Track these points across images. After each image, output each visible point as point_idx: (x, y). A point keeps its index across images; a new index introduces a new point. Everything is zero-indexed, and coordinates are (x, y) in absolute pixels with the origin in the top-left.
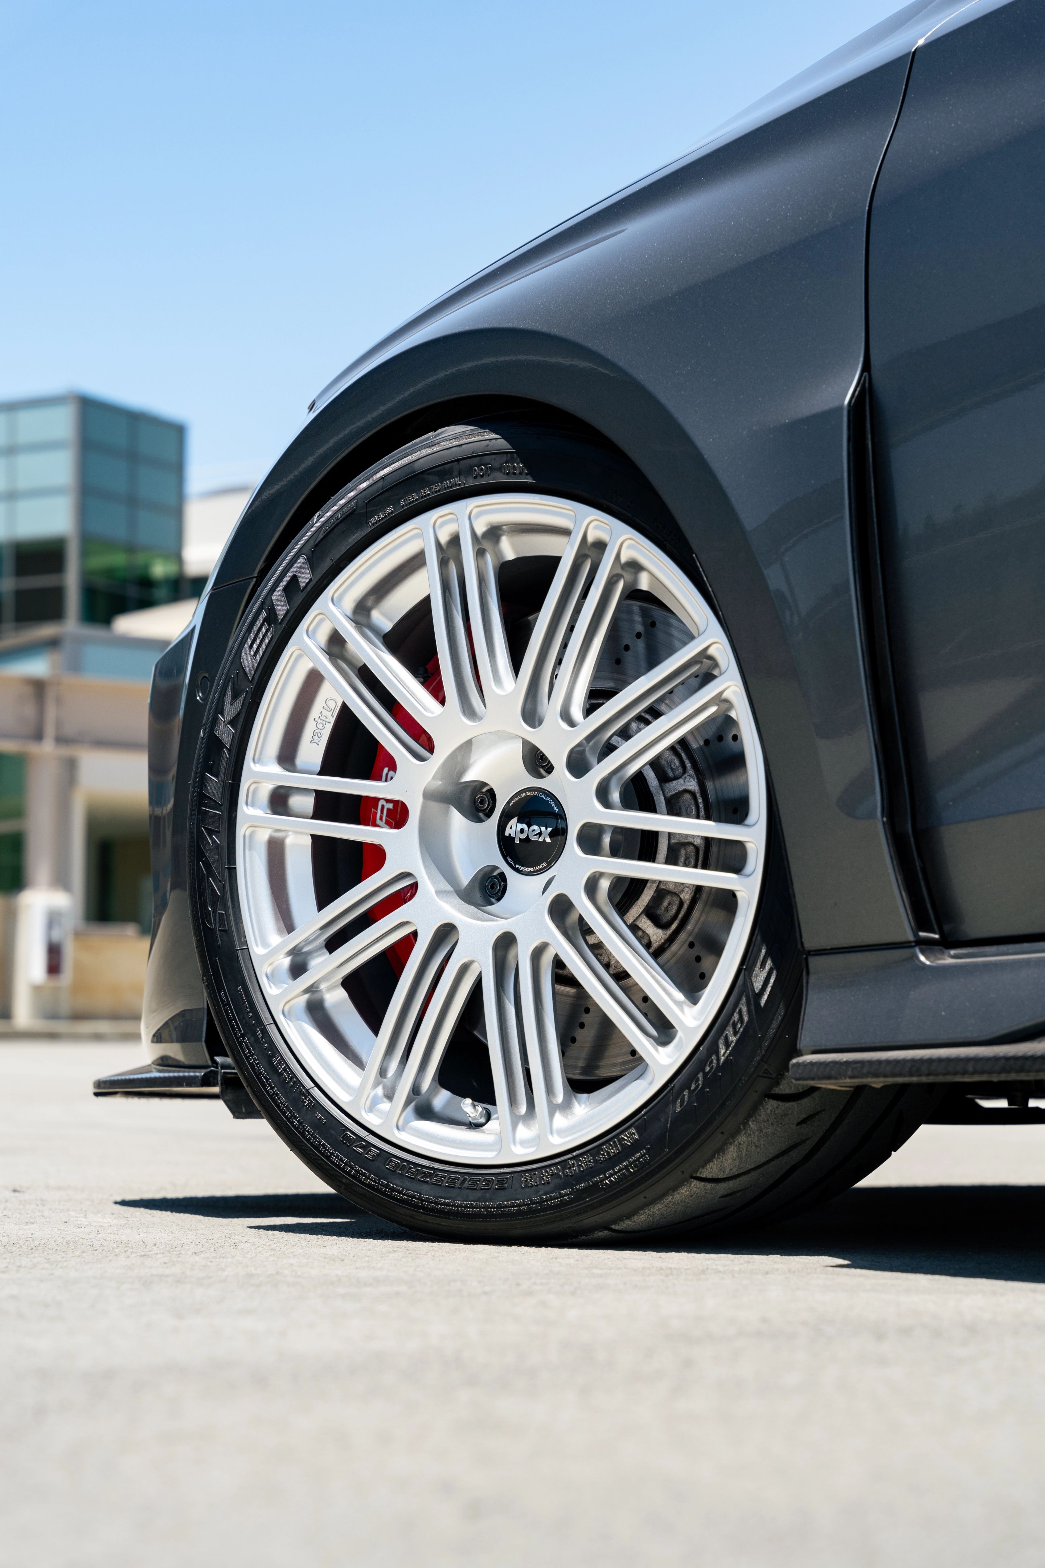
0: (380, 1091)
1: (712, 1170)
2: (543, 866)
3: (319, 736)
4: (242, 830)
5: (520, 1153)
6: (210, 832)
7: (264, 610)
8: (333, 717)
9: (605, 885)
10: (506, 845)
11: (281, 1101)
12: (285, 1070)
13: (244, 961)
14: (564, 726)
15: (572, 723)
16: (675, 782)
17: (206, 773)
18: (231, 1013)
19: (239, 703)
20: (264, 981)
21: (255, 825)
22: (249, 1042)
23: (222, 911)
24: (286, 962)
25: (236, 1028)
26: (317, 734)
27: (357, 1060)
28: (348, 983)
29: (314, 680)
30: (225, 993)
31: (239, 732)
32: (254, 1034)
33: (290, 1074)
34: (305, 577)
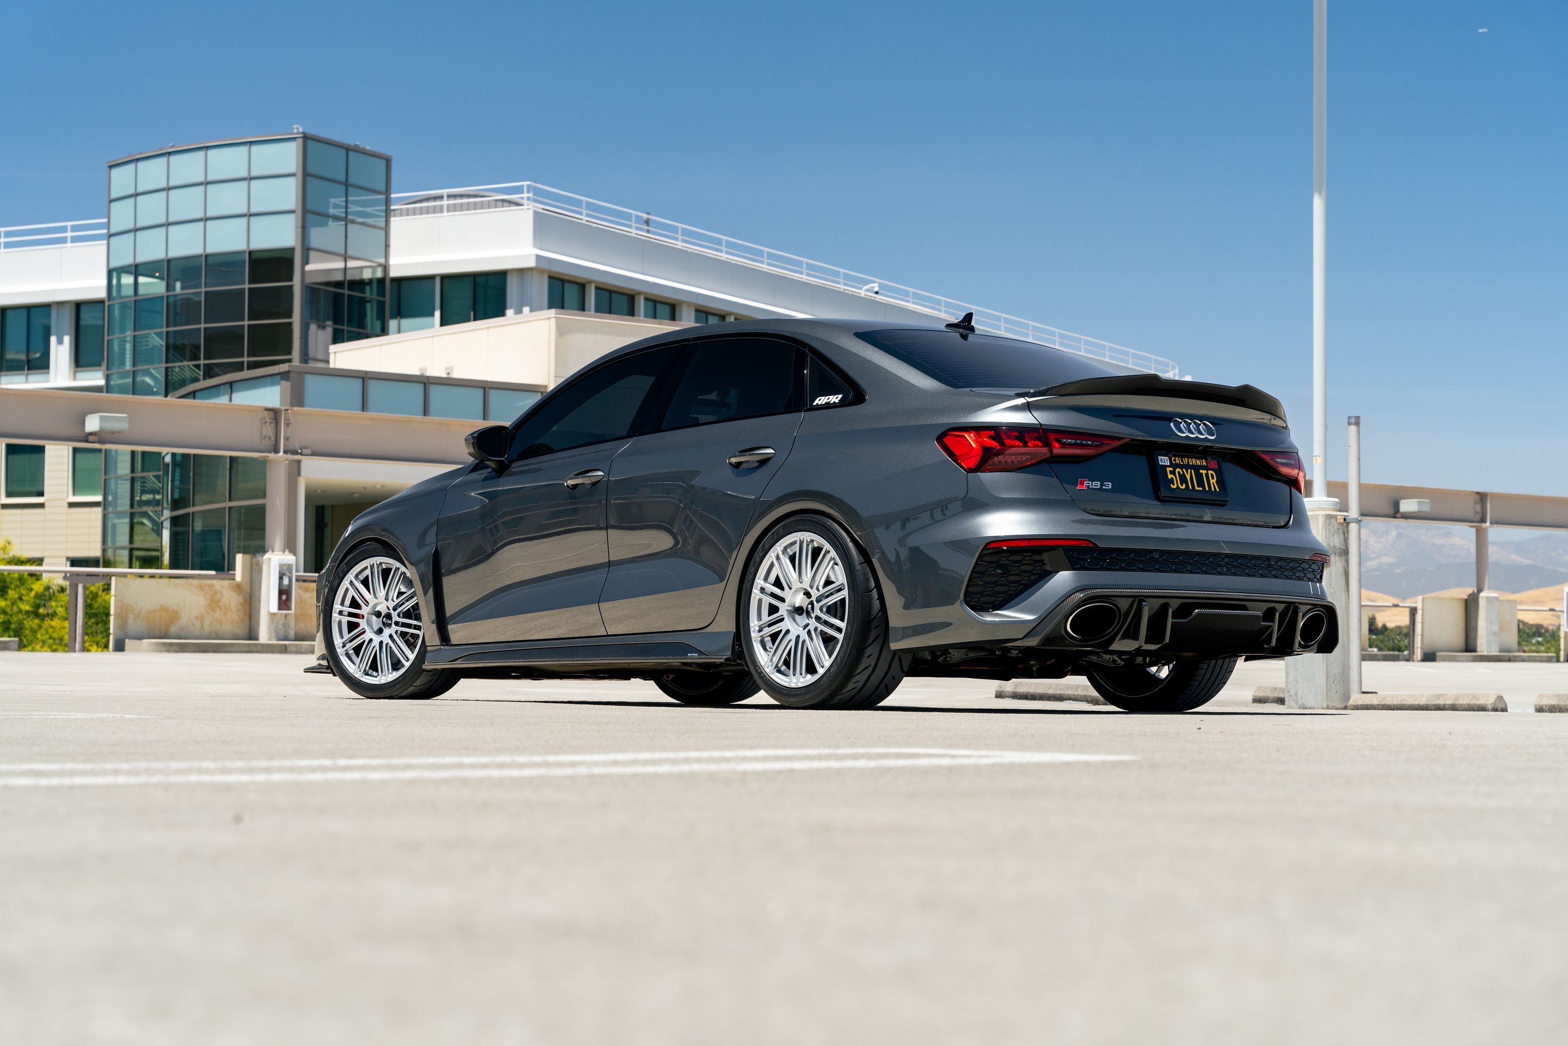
0: (358, 670)
1: (415, 684)
2: (389, 628)
4: (333, 619)
5: (383, 682)
6: (327, 618)
7: (339, 574)
8: (350, 598)
9: (399, 632)
10: (384, 623)
11: (341, 673)
12: (342, 667)
14: (392, 602)
15: (394, 601)
17: (327, 606)
18: (332, 656)
19: (333, 593)
20: (337, 649)
21: (336, 617)
22: (335, 663)
23: (330, 634)
24: (342, 645)
25: (333, 659)
26: (348, 601)
27: (355, 664)
28: (353, 649)
29: (347, 590)
30: (330, 651)
31: (333, 599)
32: (336, 661)
34: (346, 569)
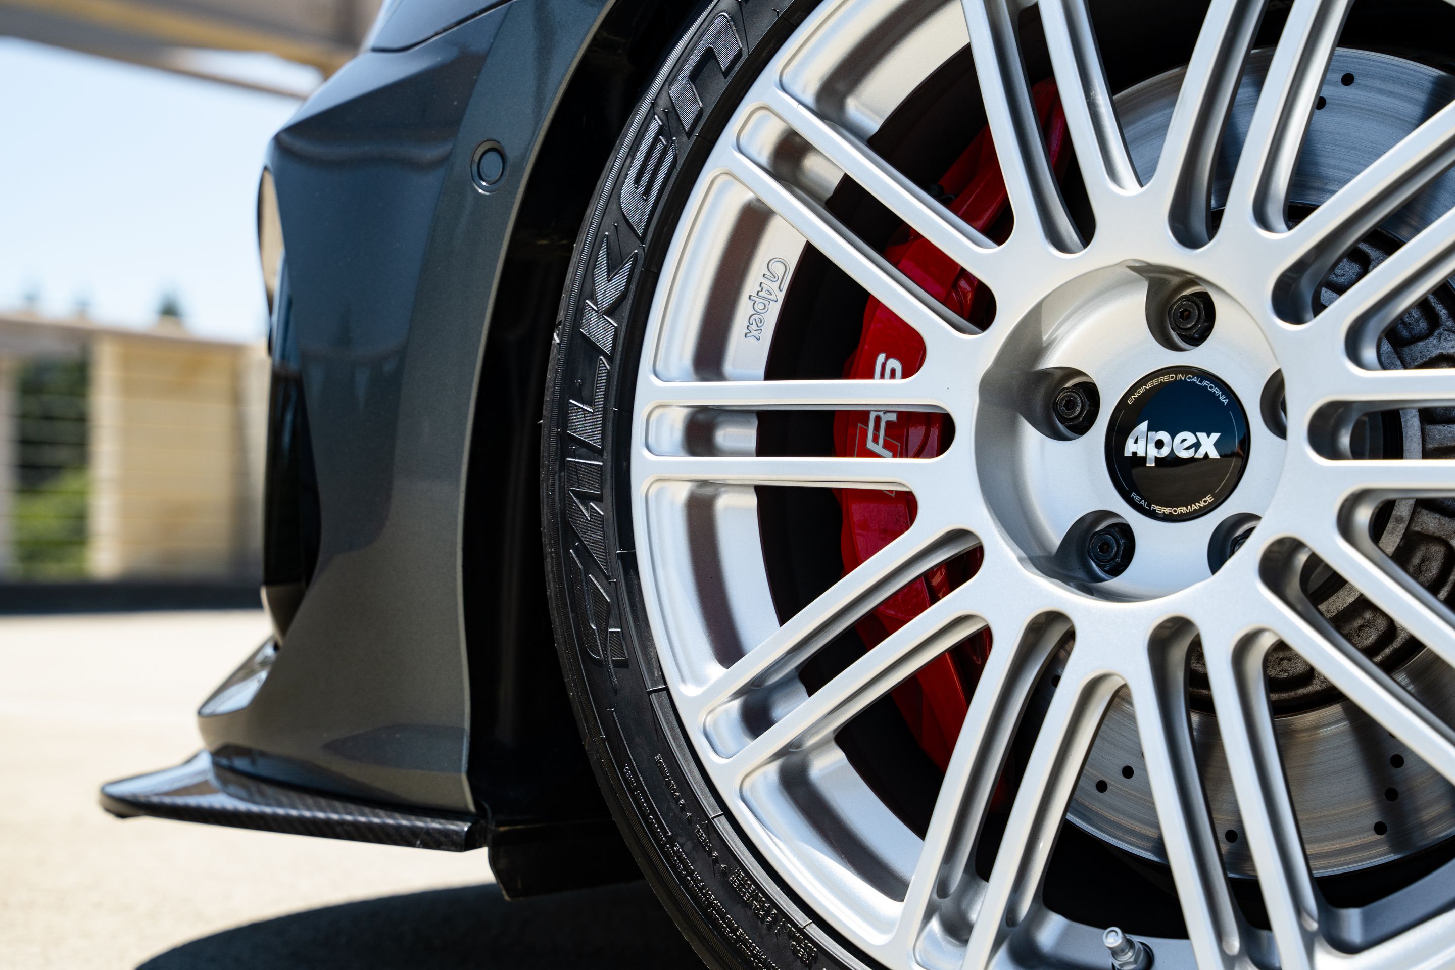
0: (937, 929)
2: (1205, 501)
3: (759, 325)
4: (641, 488)
6: (585, 498)
7: (656, 116)
8: (781, 290)
10: (1127, 474)
11: (752, 952)
12: (755, 897)
13: (662, 710)
16: (1421, 344)
17: (571, 401)
18: (645, 801)
19: (620, 281)
21: (662, 478)
22: (683, 851)
23: (616, 628)
24: (735, 708)
25: (657, 828)
26: (755, 321)
28: (846, 741)
29: (753, 218)
30: (632, 768)
31: (625, 324)
32: (693, 836)
33: (764, 902)
34: (728, 50)
